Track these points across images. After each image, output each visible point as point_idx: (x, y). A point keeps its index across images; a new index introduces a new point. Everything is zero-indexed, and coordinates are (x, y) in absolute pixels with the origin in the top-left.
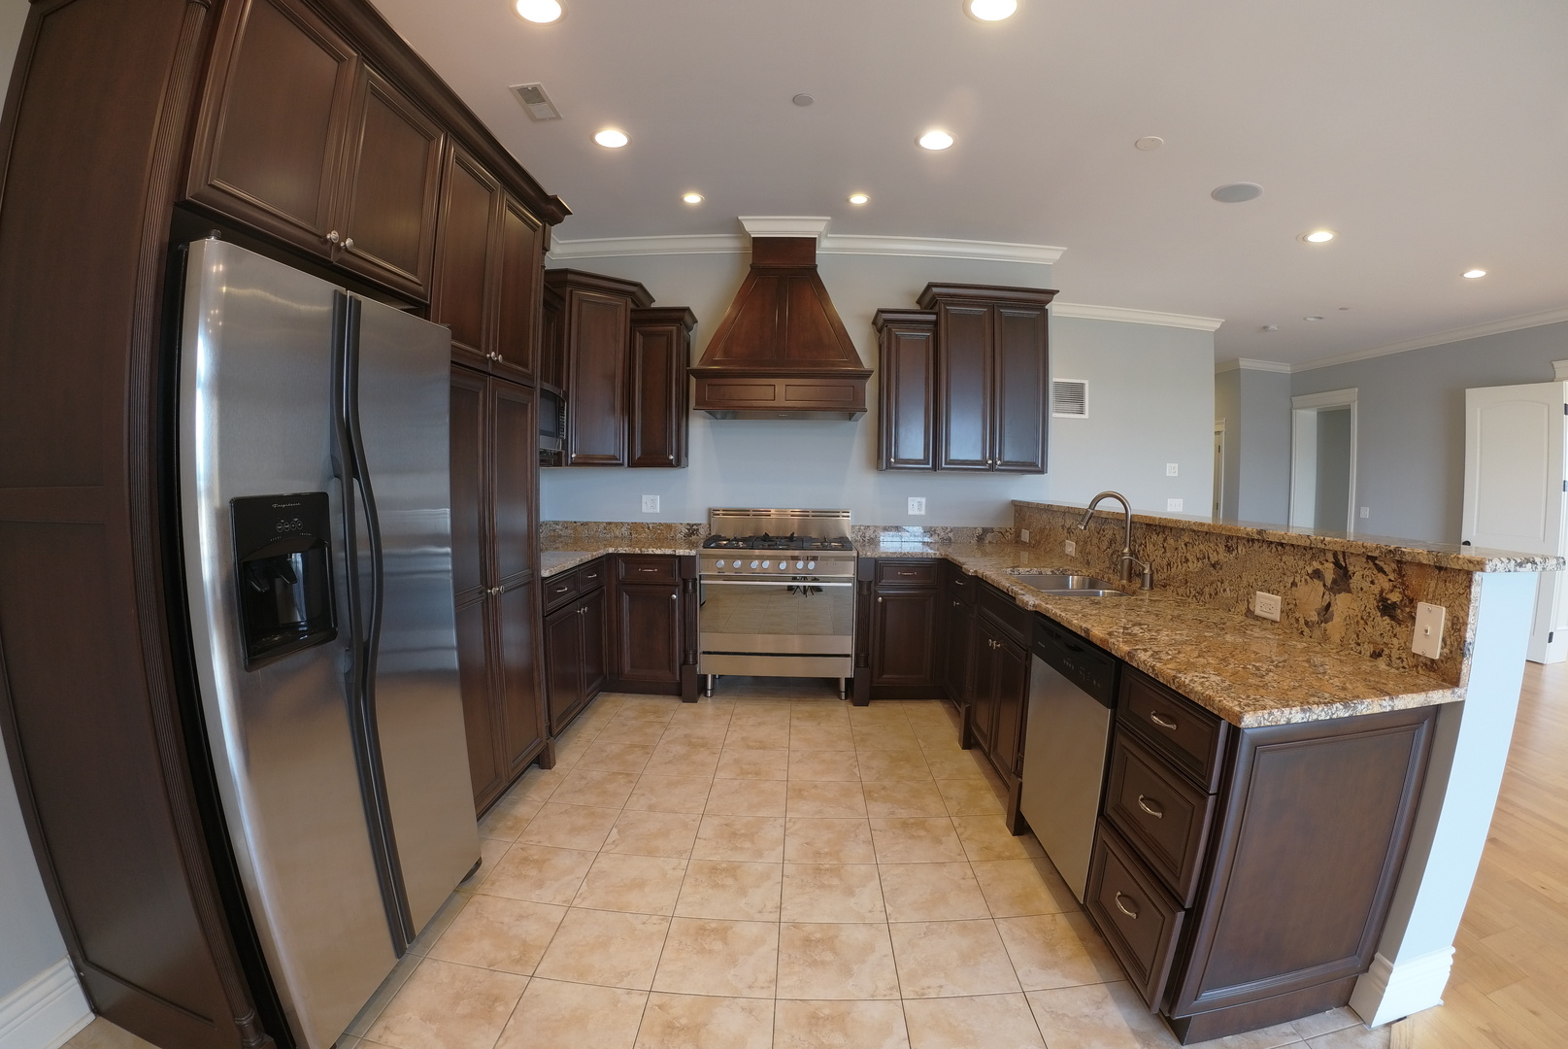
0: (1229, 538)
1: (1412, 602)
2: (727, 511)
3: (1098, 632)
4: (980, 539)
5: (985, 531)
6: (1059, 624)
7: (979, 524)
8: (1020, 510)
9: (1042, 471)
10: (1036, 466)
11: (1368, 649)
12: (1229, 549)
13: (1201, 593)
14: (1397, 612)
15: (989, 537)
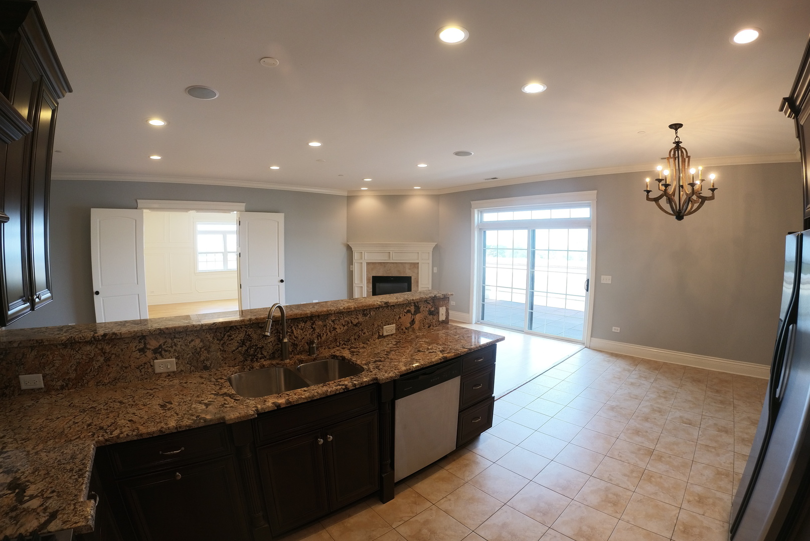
0: (364, 310)
1: (437, 309)
11: (427, 326)
14: (434, 313)
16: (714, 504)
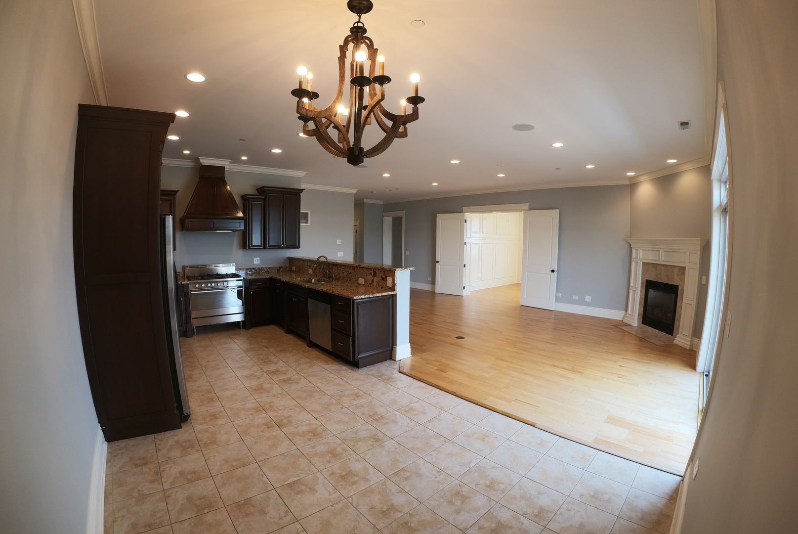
0: (353, 267)
1: (386, 277)
2: (191, 267)
3: (325, 289)
4: (278, 270)
5: (280, 268)
6: (315, 290)
7: (278, 266)
8: (291, 260)
9: (299, 247)
10: (297, 246)
11: (381, 287)
12: (353, 269)
13: (347, 280)
14: (384, 280)
15: (281, 270)
16: (204, 419)
